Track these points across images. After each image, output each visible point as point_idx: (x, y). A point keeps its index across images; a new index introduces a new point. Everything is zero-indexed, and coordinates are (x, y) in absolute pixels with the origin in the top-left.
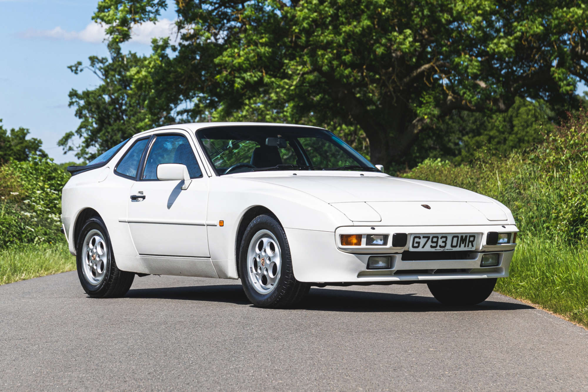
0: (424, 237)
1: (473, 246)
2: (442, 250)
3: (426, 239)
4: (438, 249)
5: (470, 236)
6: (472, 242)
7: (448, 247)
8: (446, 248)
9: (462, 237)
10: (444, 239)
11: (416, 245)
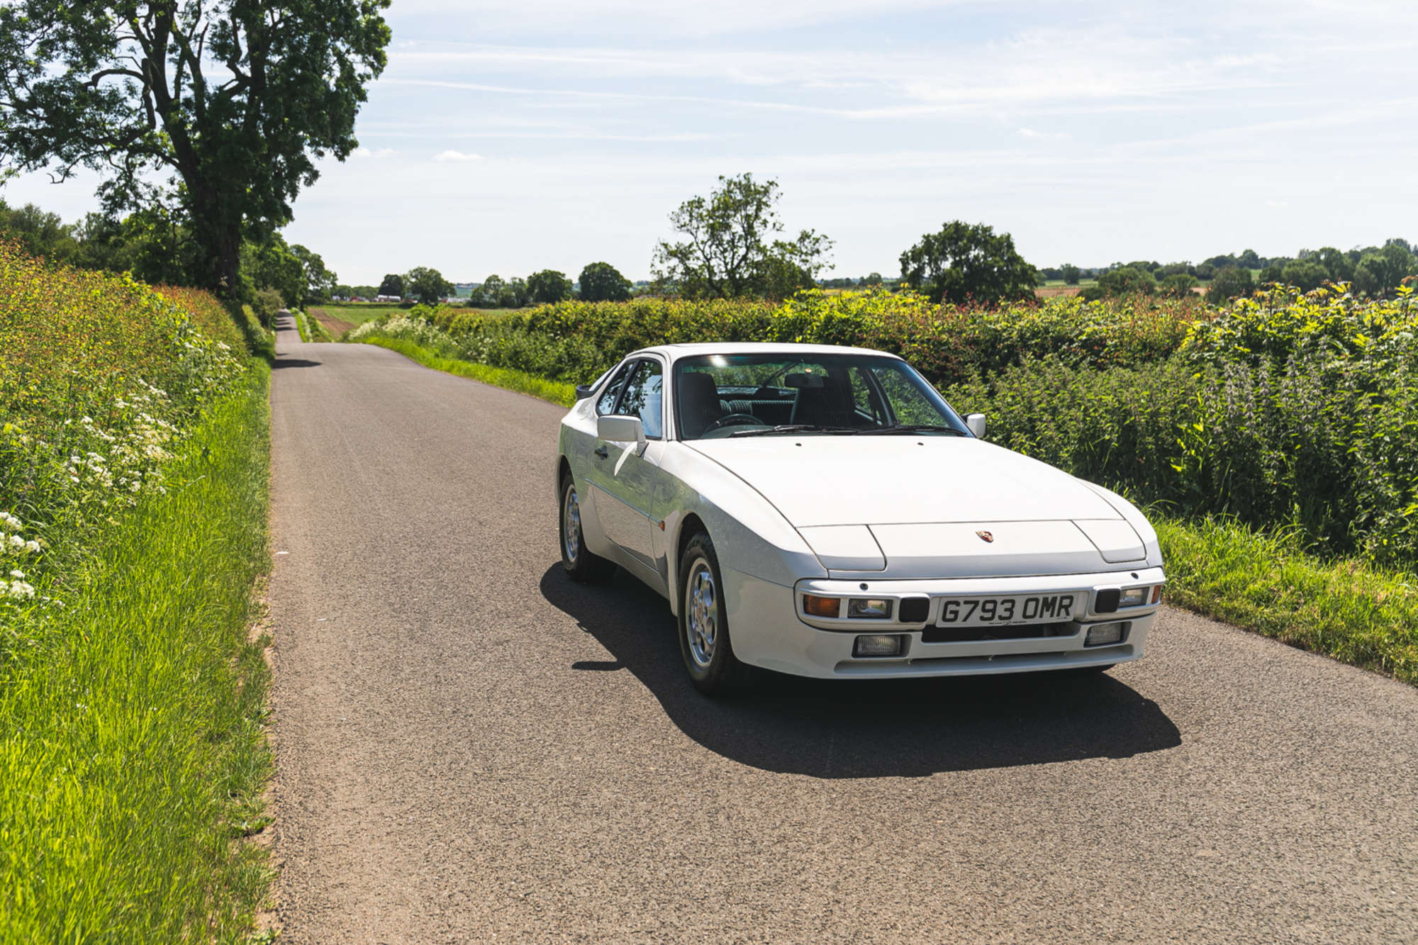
0: (966, 602)
1: (1068, 614)
2: (1004, 623)
3: (971, 606)
4: (996, 622)
5: (1063, 598)
6: (1066, 608)
7: (1017, 619)
8: (1012, 620)
9: (1045, 600)
10: (1008, 605)
11: (949, 616)
